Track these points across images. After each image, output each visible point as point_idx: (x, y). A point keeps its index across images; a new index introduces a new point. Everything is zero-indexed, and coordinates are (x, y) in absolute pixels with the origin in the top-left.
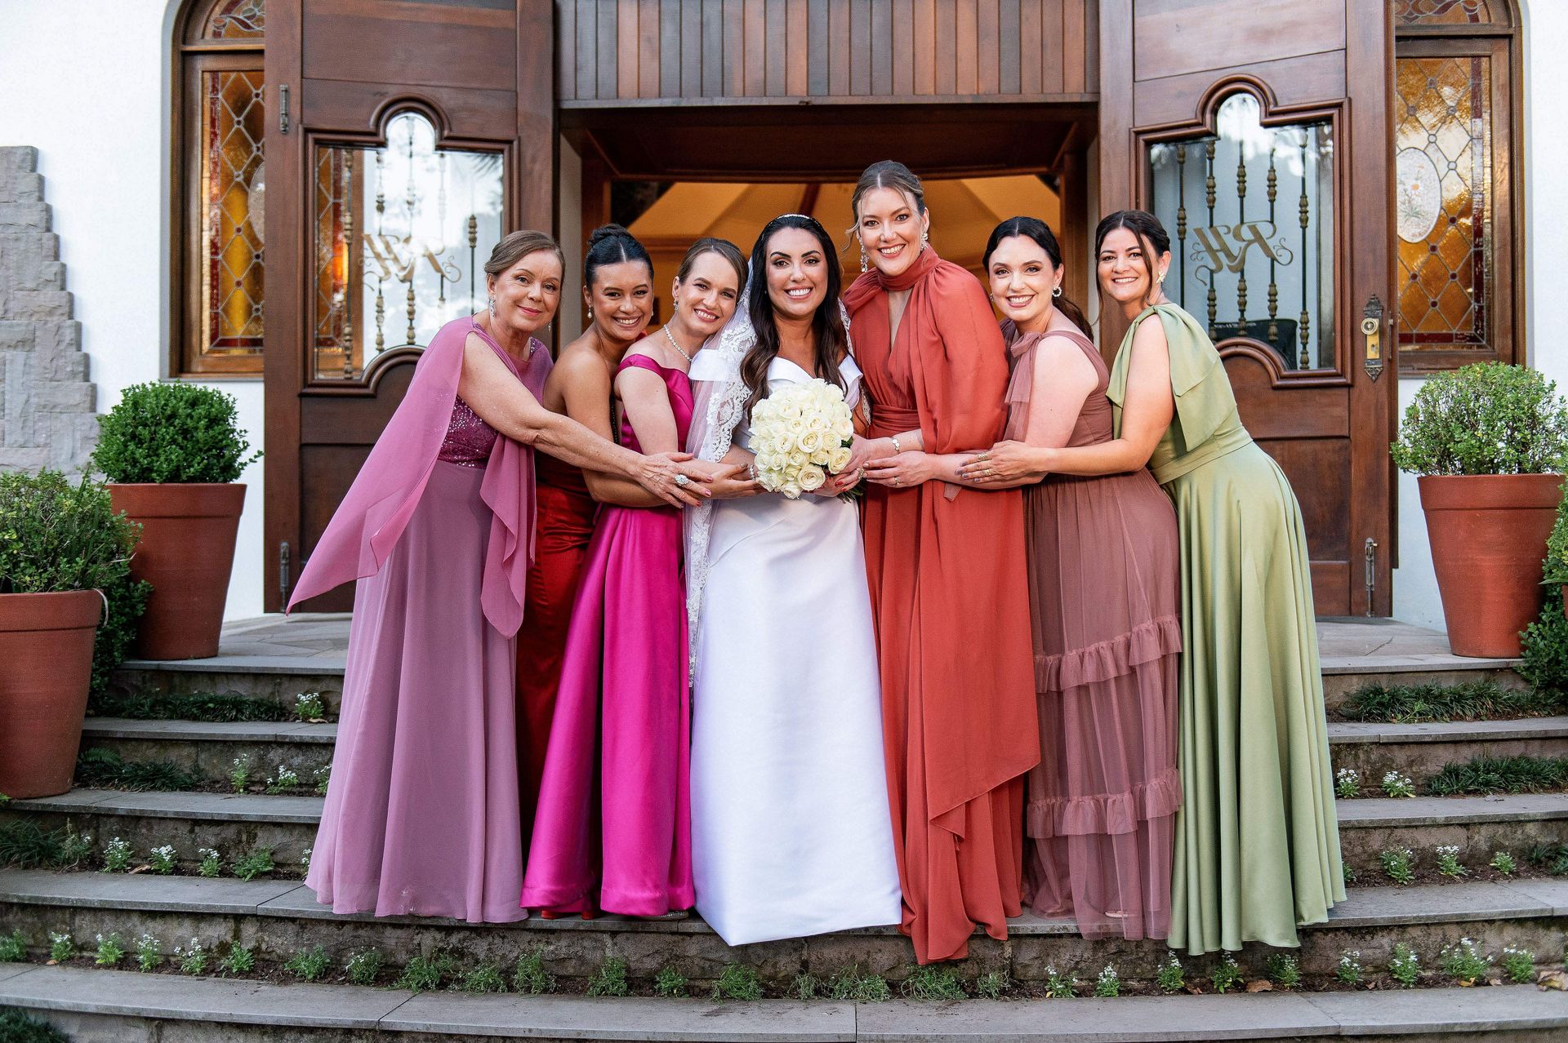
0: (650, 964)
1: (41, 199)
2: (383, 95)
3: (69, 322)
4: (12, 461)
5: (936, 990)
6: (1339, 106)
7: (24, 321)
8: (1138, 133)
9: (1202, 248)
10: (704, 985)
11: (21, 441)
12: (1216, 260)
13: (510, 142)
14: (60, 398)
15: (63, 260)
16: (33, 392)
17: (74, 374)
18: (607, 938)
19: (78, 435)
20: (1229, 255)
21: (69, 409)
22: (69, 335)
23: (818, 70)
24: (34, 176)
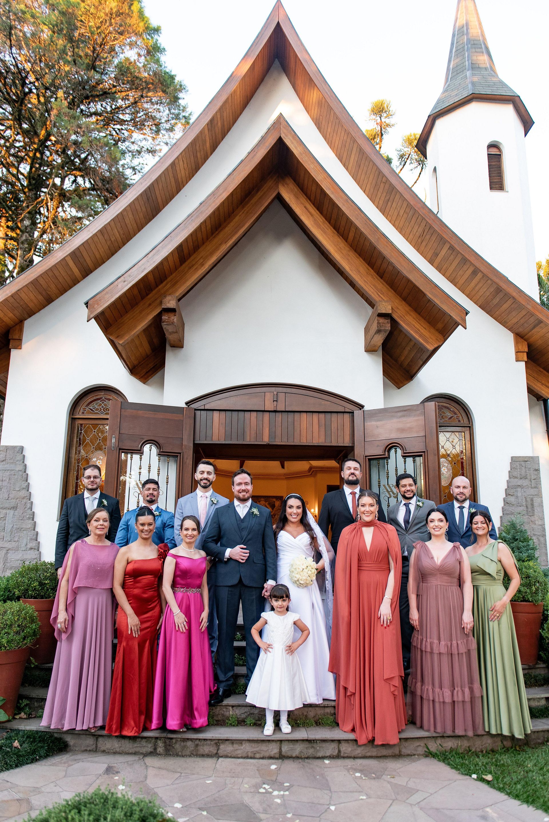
0: (243, 716)
1: (23, 462)
2: (143, 439)
3: (29, 501)
4: (6, 546)
5: (328, 724)
6: (424, 452)
7: (14, 501)
8: (366, 456)
9: (385, 490)
10: (259, 722)
11: (9, 540)
12: (389, 494)
13: (180, 453)
14: (24, 526)
15: (29, 481)
16: (15, 524)
17: (29, 518)
18: (230, 708)
19: (29, 538)
20: (393, 493)
21: (26, 529)
22: (29, 505)
23: (272, 434)
24: (22, 455)
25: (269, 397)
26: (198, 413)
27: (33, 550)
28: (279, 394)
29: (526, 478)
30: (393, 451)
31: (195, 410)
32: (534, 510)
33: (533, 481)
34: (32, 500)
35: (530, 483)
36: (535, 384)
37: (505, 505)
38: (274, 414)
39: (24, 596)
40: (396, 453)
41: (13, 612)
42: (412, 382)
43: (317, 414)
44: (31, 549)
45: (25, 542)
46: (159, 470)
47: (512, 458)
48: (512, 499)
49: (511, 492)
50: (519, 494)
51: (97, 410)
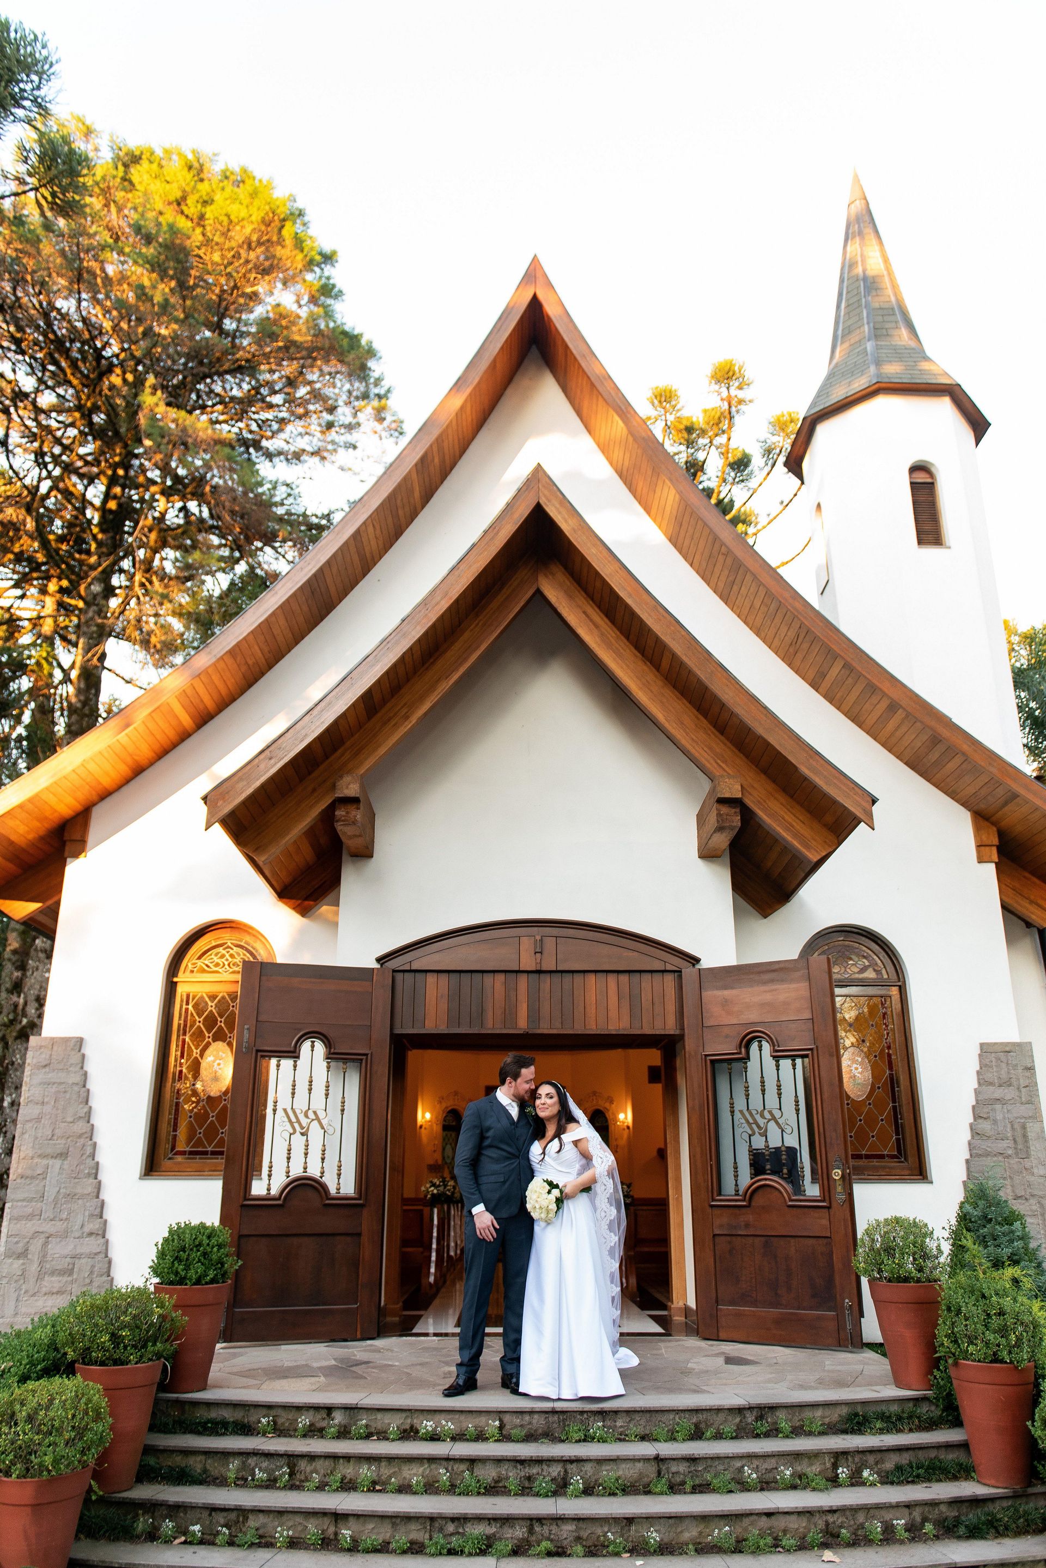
1: (82, 1068)
2: (300, 1030)
3: (90, 1142)
4: (45, 1229)
6: (811, 1049)
7: (63, 1141)
8: (706, 1056)
9: (743, 1121)
11: (52, 1216)
12: (752, 1129)
13: (366, 1055)
14: (79, 1190)
15: (90, 1103)
17: (89, 1175)
19: (87, 1213)
20: (759, 1127)
21: (82, 1197)
22: (89, 1150)
23: (534, 1014)
24: (80, 1054)
25: (527, 945)
26: (399, 976)
27: (93, 1237)
28: (546, 940)
29: (1010, 1085)
30: (754, 1046)
31: (394, 971)
32: (1028, 1147)
33: (1023, 1090)
34: (94, 1140)
35: (1017, 1093)
36: (1017, 902)
37: (973, 1137)
38: (536, 976)
39: (83, 1359)
40: (760, 1050)
41: (66, 1400)
42: (788, 904)
43: (615, 975)
44: (91, 1234)
45: (79, 1223)
46: (328, 1087)
47: (982, 1045)
48: (985, 1126)
49: (983, 1112)
50: (999, 1117)
51: (217, 965)
